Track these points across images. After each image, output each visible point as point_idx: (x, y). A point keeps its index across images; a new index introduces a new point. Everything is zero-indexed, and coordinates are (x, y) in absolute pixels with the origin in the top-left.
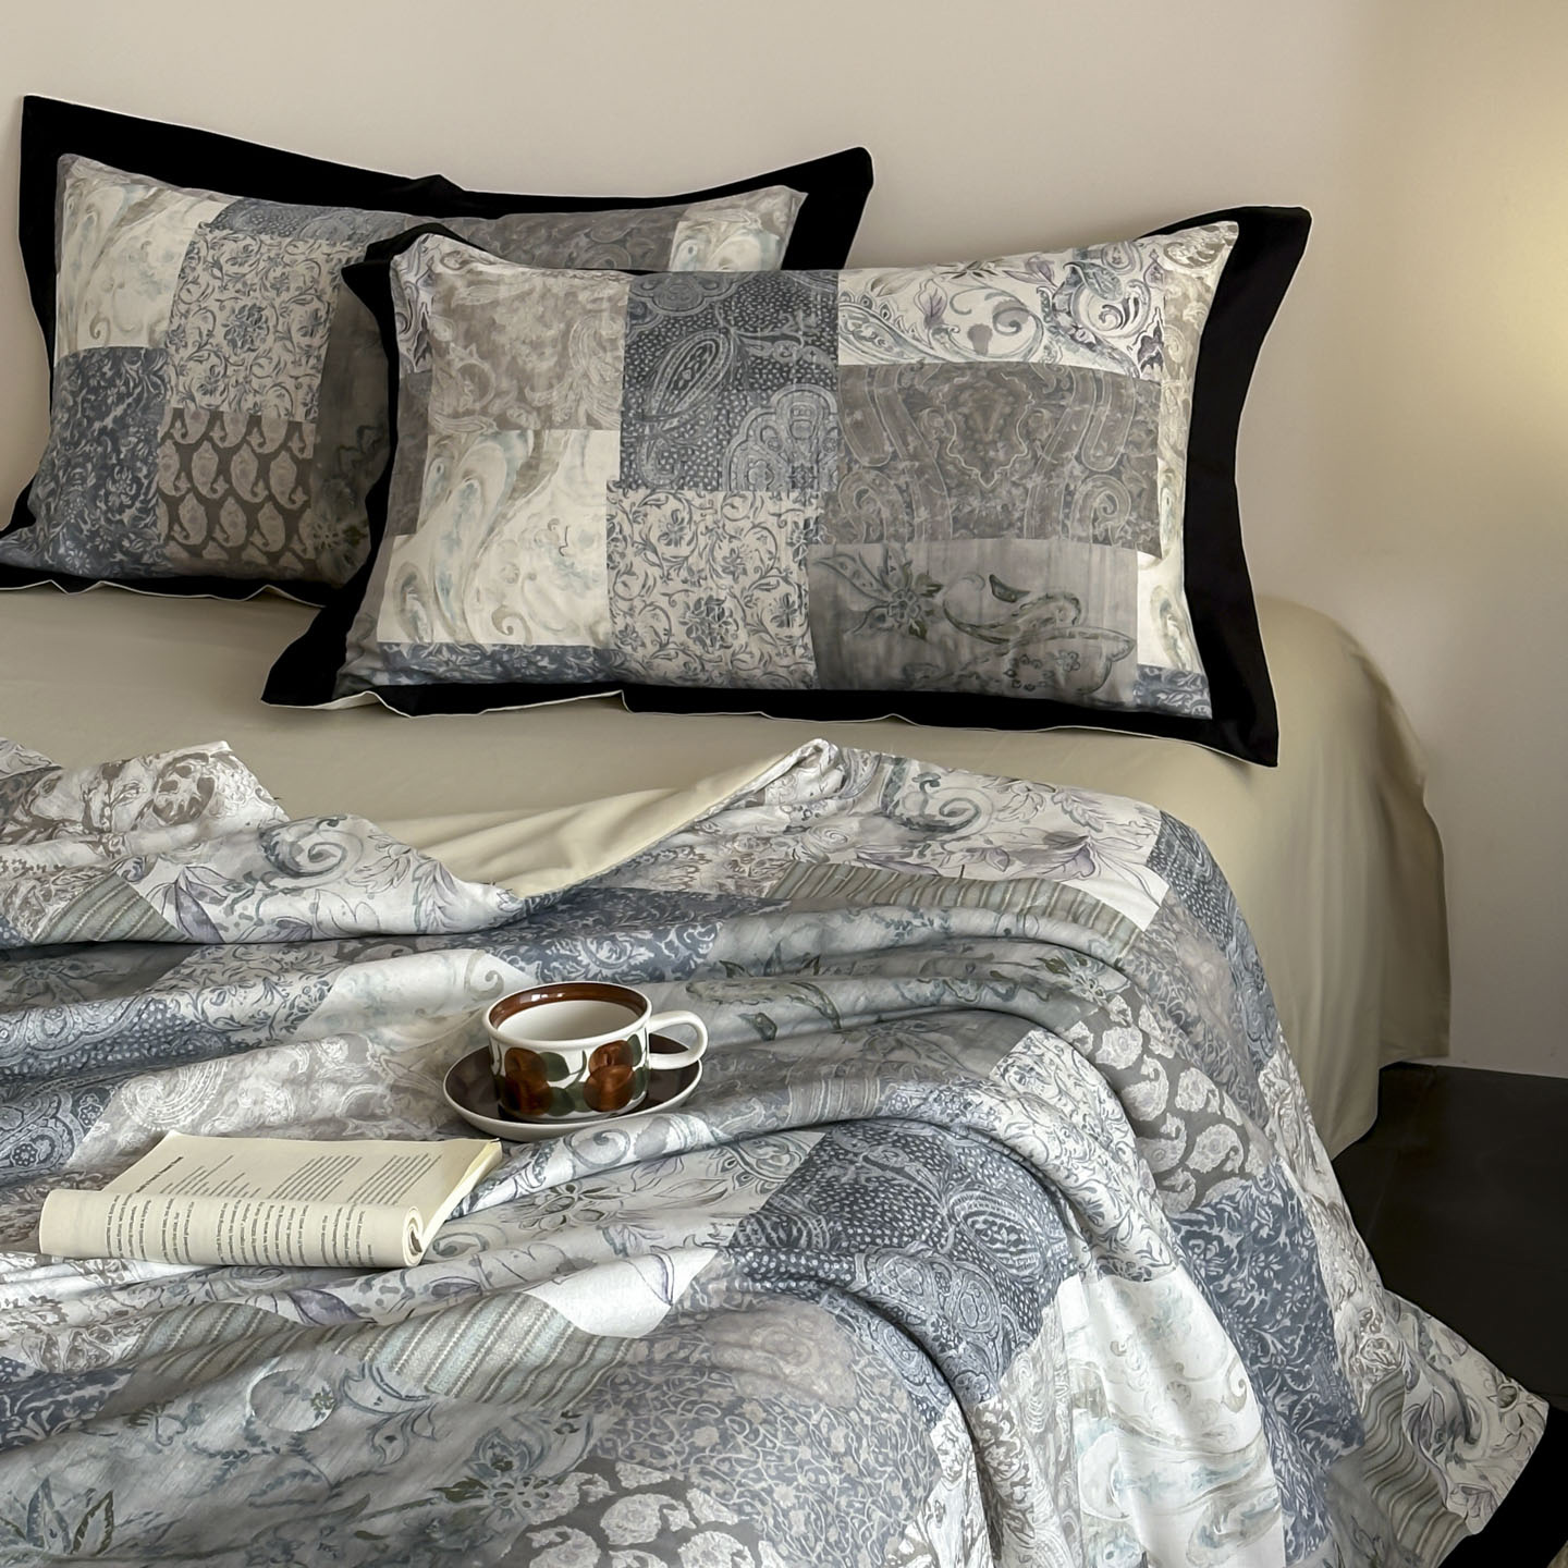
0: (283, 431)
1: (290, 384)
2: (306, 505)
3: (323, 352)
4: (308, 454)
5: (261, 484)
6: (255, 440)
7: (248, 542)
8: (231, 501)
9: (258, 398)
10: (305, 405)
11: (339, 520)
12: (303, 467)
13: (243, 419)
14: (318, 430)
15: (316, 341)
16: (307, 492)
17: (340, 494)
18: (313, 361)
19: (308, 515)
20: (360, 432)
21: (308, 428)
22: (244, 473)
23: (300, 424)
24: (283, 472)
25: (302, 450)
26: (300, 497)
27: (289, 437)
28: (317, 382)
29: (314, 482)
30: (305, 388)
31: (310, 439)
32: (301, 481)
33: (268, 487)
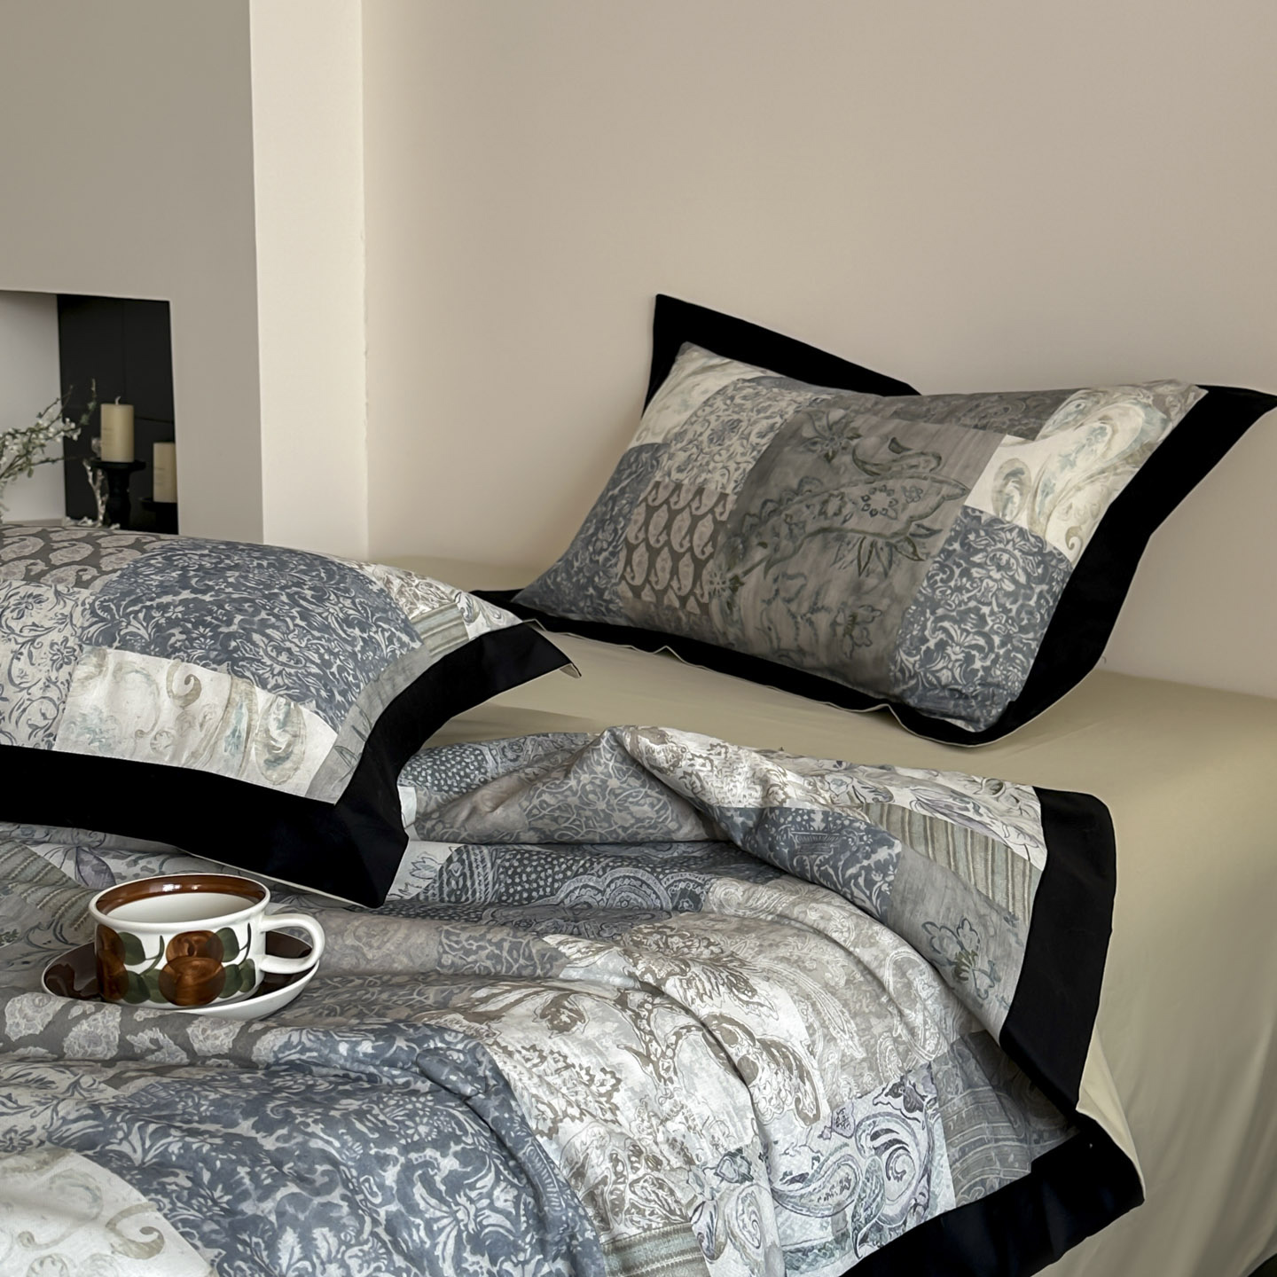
0: (715, 500)
1: (733, 467)
2: (711, 556)
3: (765, 448)
5: (688, 538)
6: (695, 504)
7: (669, 586)
8: (666, 550)
9: (709, 476)
10: (736, 481)
11: (729, 570)
12: (718, 527)
13: (693, 490)
14: (737, 500)
15: (764, 441)
16: (714, 546)
17: (735, 550)
18: (755, 454)
19: (710, 564)
20: (765, 503)
21: (732, 498)
22: (680, 529)
23: (727, 495)
24: (704, 530)
25: (722, 514)
26: (709, 550)
27: (717, 504)
28: (750, 467)
29: (721, 539)
30: (741, 471)
31: (730, 507)
32: (713, 537)
33: (691, 540)
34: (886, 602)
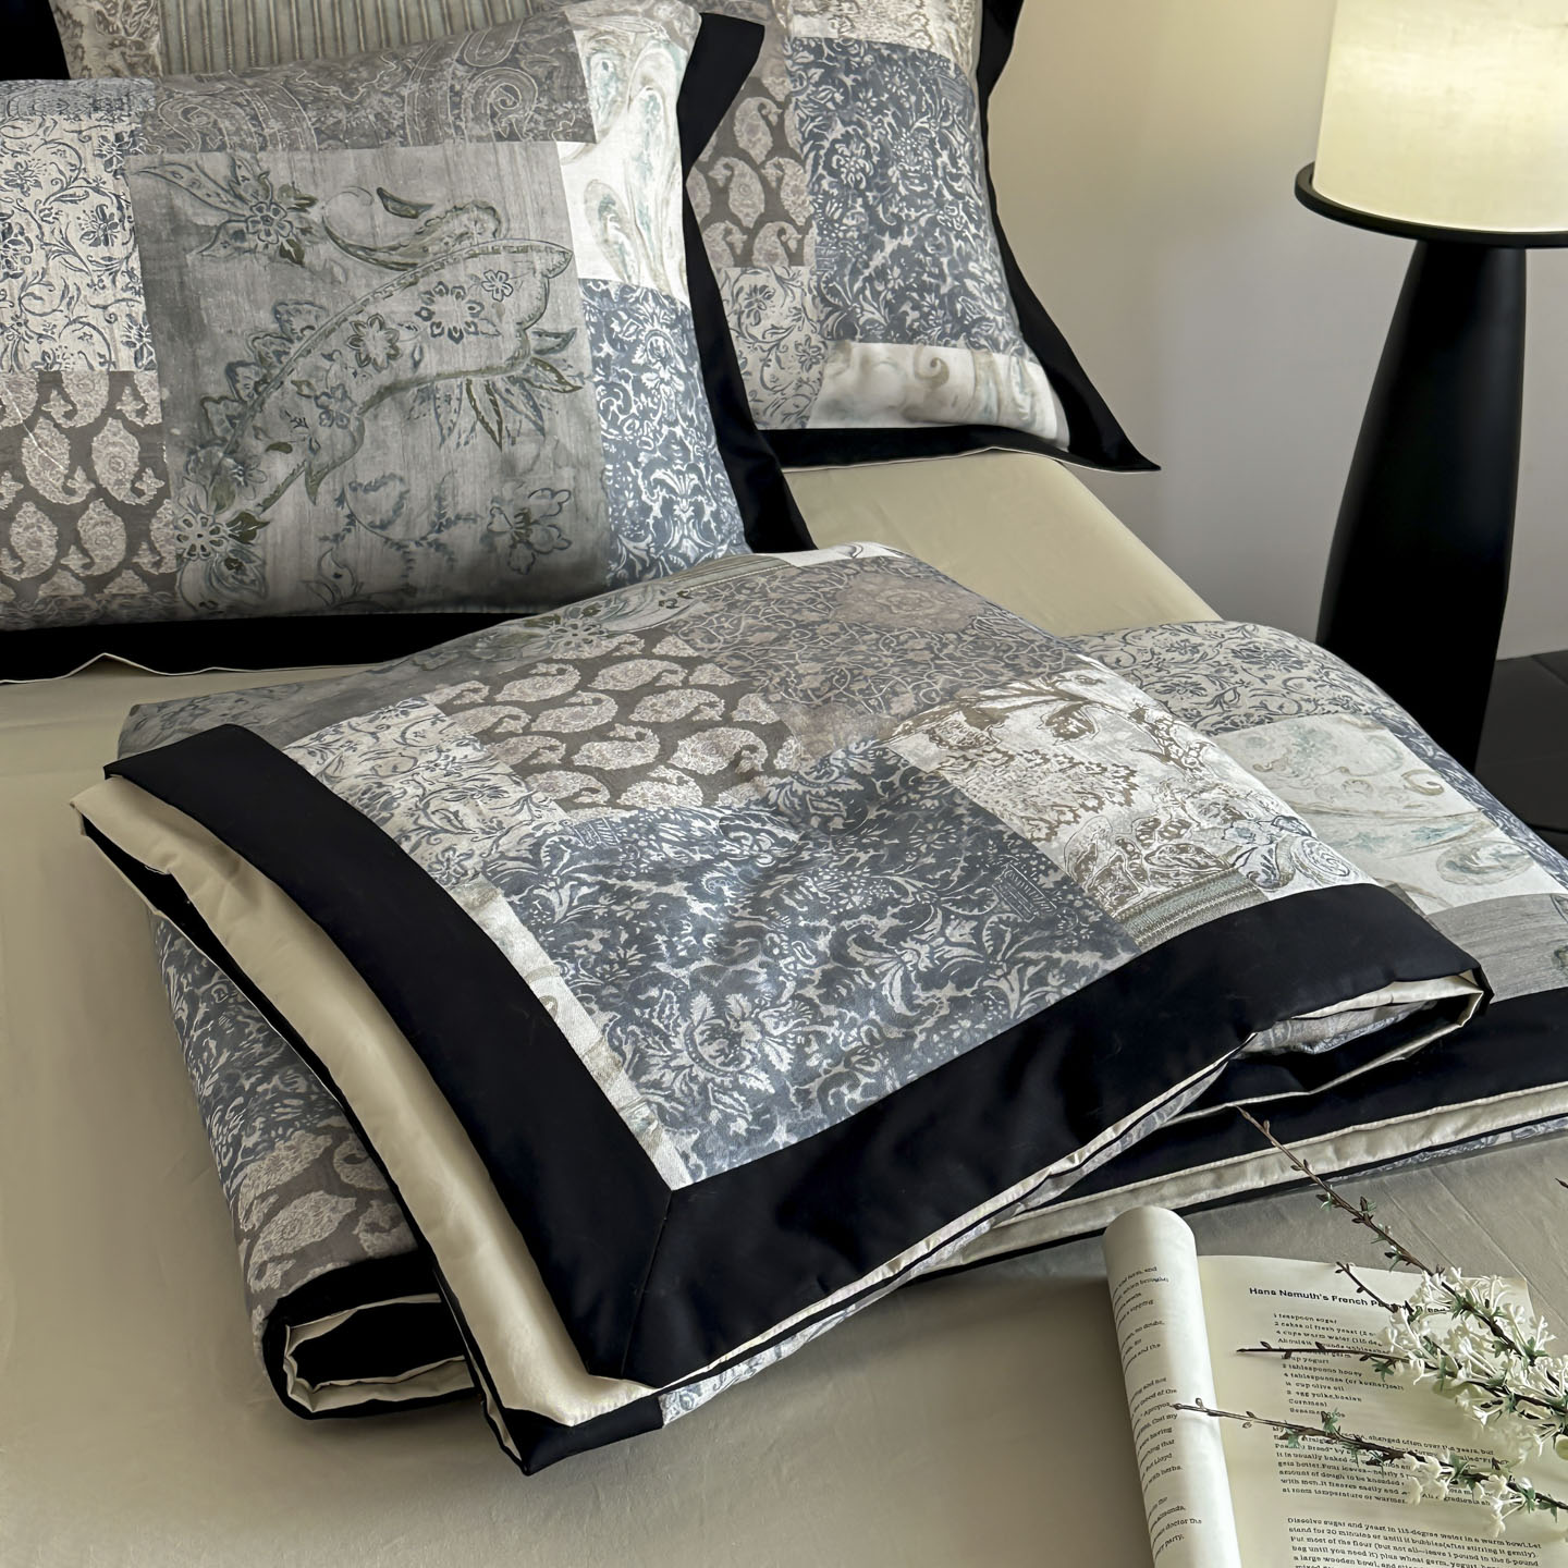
0: (103, 389)
1: (96, 318)
2: (163, 494)
3: (135, 263)
4: (154, 417)
5: (80, 475)
6: (57, 408)
7: (57, 566)
8: (29, 507)
9: (47, 346)
10: (130, 344)
11: (220, 507)
12: (148, 438)
13: (29, 380)
14: (161, 380)
15: (118, 251)
16: (161, 474)
17: (218, 470)
18: (122, 280)
19: (167, 510)
20: (231, 371)
21: (145, 379)
22: (47, 463)
23: (127, 376)
24: (116, 453)
25: (141, 413)
26: (150, 484)
27: (114, 396)
28: (140, 308)
29: (172, 458)
30: (124, 321)
31: (152, 395)
32: (149, 459)
33: (91, 477)
34: (567, 473)
